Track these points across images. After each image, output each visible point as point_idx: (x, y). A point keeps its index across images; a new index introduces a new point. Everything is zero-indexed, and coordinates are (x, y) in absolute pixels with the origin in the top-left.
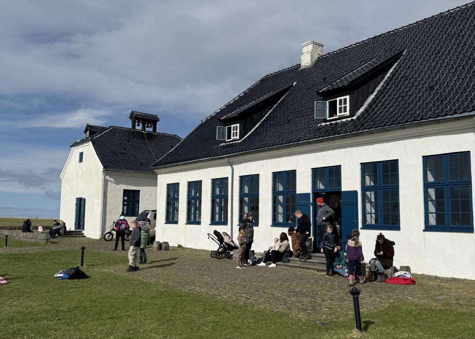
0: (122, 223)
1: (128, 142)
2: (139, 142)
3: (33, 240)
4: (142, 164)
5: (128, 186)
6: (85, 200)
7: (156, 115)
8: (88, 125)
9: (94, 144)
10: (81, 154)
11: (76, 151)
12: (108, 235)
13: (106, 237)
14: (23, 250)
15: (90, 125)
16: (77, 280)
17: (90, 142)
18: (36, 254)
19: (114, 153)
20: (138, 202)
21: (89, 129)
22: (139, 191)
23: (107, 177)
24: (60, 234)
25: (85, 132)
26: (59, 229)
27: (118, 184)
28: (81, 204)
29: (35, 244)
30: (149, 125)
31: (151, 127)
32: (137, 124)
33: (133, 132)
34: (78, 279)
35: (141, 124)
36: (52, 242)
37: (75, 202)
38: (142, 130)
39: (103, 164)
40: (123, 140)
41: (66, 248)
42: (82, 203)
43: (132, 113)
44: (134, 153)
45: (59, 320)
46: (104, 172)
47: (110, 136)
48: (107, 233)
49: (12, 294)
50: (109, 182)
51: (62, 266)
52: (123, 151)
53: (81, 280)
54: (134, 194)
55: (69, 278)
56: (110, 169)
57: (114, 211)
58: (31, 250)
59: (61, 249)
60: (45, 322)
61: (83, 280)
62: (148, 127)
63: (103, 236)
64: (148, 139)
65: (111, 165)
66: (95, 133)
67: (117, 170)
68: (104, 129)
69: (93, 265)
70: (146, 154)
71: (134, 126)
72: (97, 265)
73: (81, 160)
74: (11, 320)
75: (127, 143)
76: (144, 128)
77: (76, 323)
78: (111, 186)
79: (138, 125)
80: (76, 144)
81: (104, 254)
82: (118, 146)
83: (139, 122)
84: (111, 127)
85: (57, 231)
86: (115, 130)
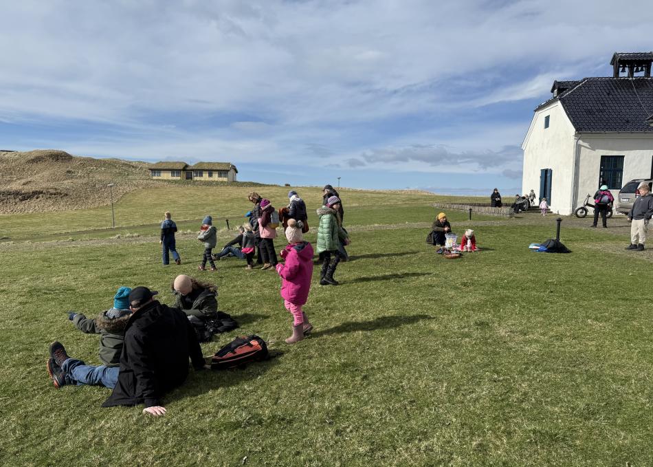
0: (604, 194)
1: (608, 94)
2: (624, 93)
3: (496, 215)
4: (628, 122)
5: (607, 151)
6: (551, 171)
7: (651, 53)
8: (556, 82)
9: (563, 103)
10: (547, 118)
11: (541, 116)
12: (581, 210)
13: (579, 213)
14: (488, 223)
15: (558, 81)
16: (557, 254)
17: (559, 102)
18: (503, 227)
19: (589, 112)
20: (621, 171)
21: (557, 86)
22: (623, 157)
23: (581, 142)
24: (523, 210)
25: (552, 91)
26: (523, 204)
27: (593, 149)
28: (546, 176)
29: (499, 219)
30: (640, 68)
31: (642, 70)
32: (621, 69)
33: (614, 80)
34: (558, 252)
35: (627, 69)
36: (516, 217)
37: (539, 174)
38: (628, 77)
39: (575, 126)
40: (601, 93)
41: (533, 222)
42: (548, 175)
43: (614, 56)
44: (617, 108)
45: (552, 292)
46: (576, 135)
47: (584, 91)
48: (579, 209)
49: (488, 261)
50: (582, 148)
51: (534, 239)
52: (601, 108)
53: (562, 254)
54: (616, 161)
55: (548, 251)
56: (585, 132)
57: (588, 182)
58: (497, 223)
59: (527, 224)
60: (534, 293)
61: (565, 254)
62: (637, 71)
63: (575, 213)
64: (636, 88)
65: (586, 127)
66: (565, 89)
67: (594, 132)
68: (576, 83)
69: (571, 240)
70: (634, 108)
71: (617, 73)
72: (576, 240)
73: (547, 125)
74: (495, 286)
75: (607, 96)
76: (631, 73)
77: (576, 299)
78: (585, 152)
79: (623, 71)
80: (541, 108)
81: (580, 230)
82: (594, 102)
83: (624, 67)
84: (584, 80)
85: (521, 206)
86: (590, 83)
